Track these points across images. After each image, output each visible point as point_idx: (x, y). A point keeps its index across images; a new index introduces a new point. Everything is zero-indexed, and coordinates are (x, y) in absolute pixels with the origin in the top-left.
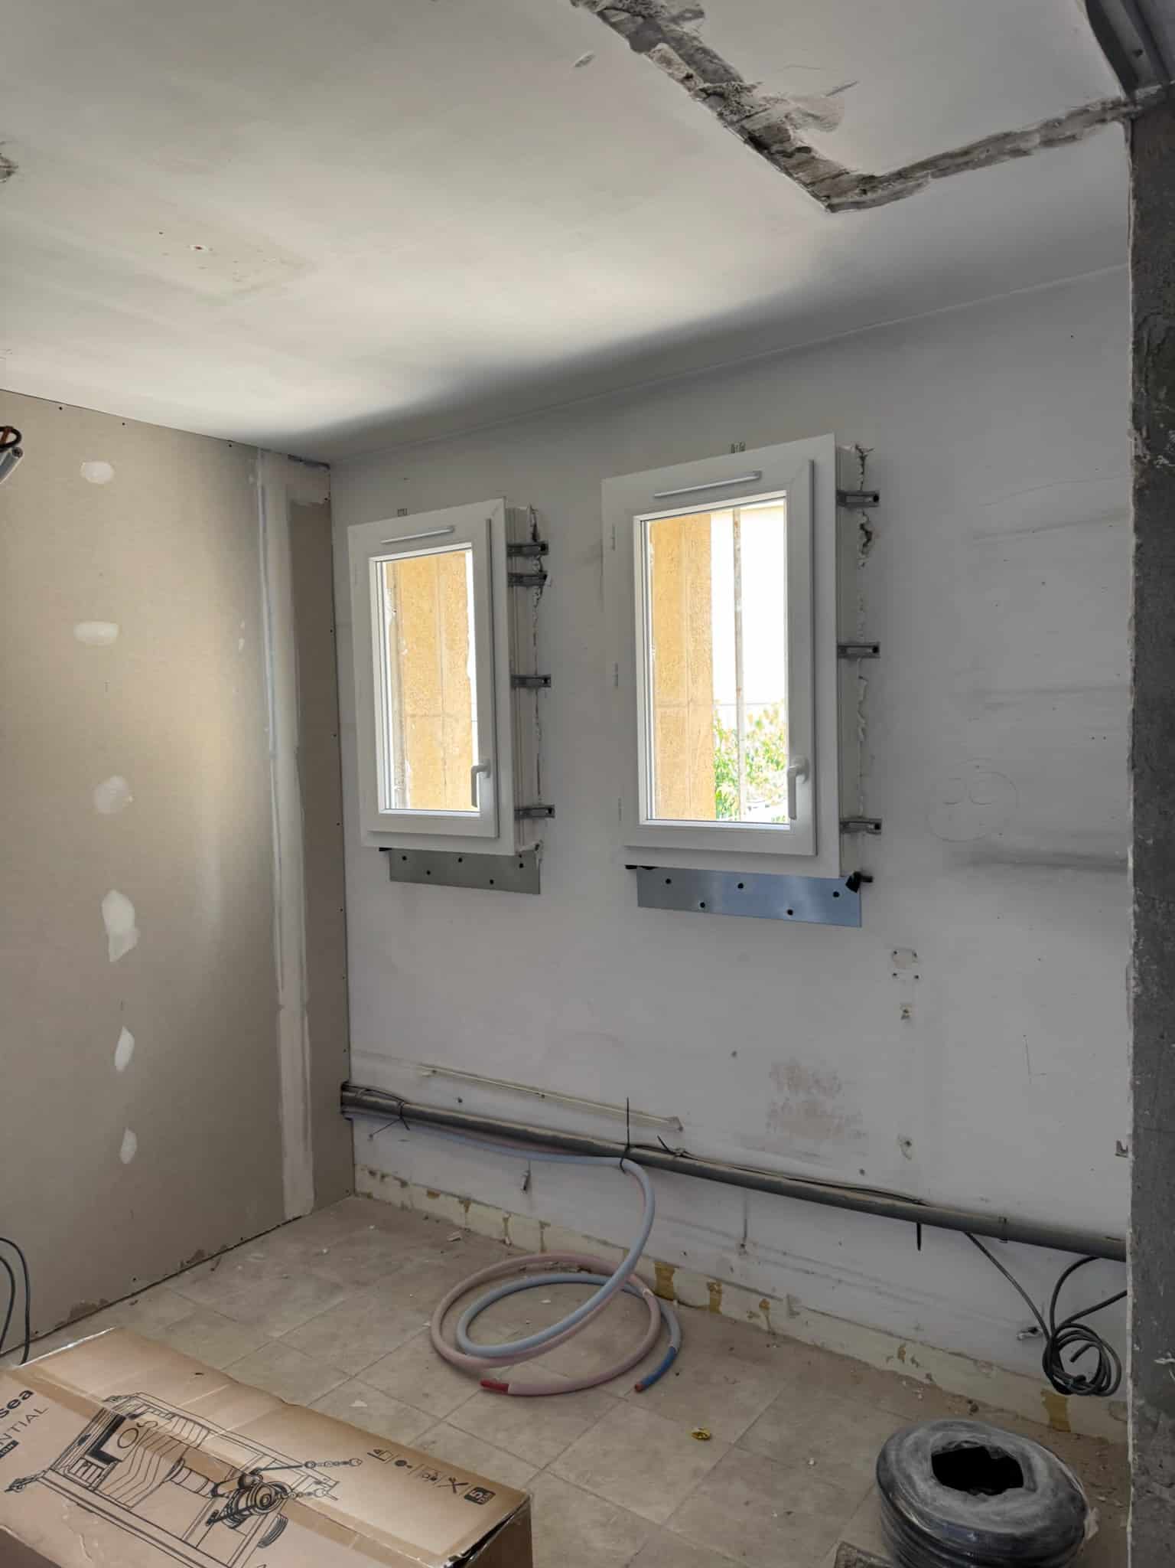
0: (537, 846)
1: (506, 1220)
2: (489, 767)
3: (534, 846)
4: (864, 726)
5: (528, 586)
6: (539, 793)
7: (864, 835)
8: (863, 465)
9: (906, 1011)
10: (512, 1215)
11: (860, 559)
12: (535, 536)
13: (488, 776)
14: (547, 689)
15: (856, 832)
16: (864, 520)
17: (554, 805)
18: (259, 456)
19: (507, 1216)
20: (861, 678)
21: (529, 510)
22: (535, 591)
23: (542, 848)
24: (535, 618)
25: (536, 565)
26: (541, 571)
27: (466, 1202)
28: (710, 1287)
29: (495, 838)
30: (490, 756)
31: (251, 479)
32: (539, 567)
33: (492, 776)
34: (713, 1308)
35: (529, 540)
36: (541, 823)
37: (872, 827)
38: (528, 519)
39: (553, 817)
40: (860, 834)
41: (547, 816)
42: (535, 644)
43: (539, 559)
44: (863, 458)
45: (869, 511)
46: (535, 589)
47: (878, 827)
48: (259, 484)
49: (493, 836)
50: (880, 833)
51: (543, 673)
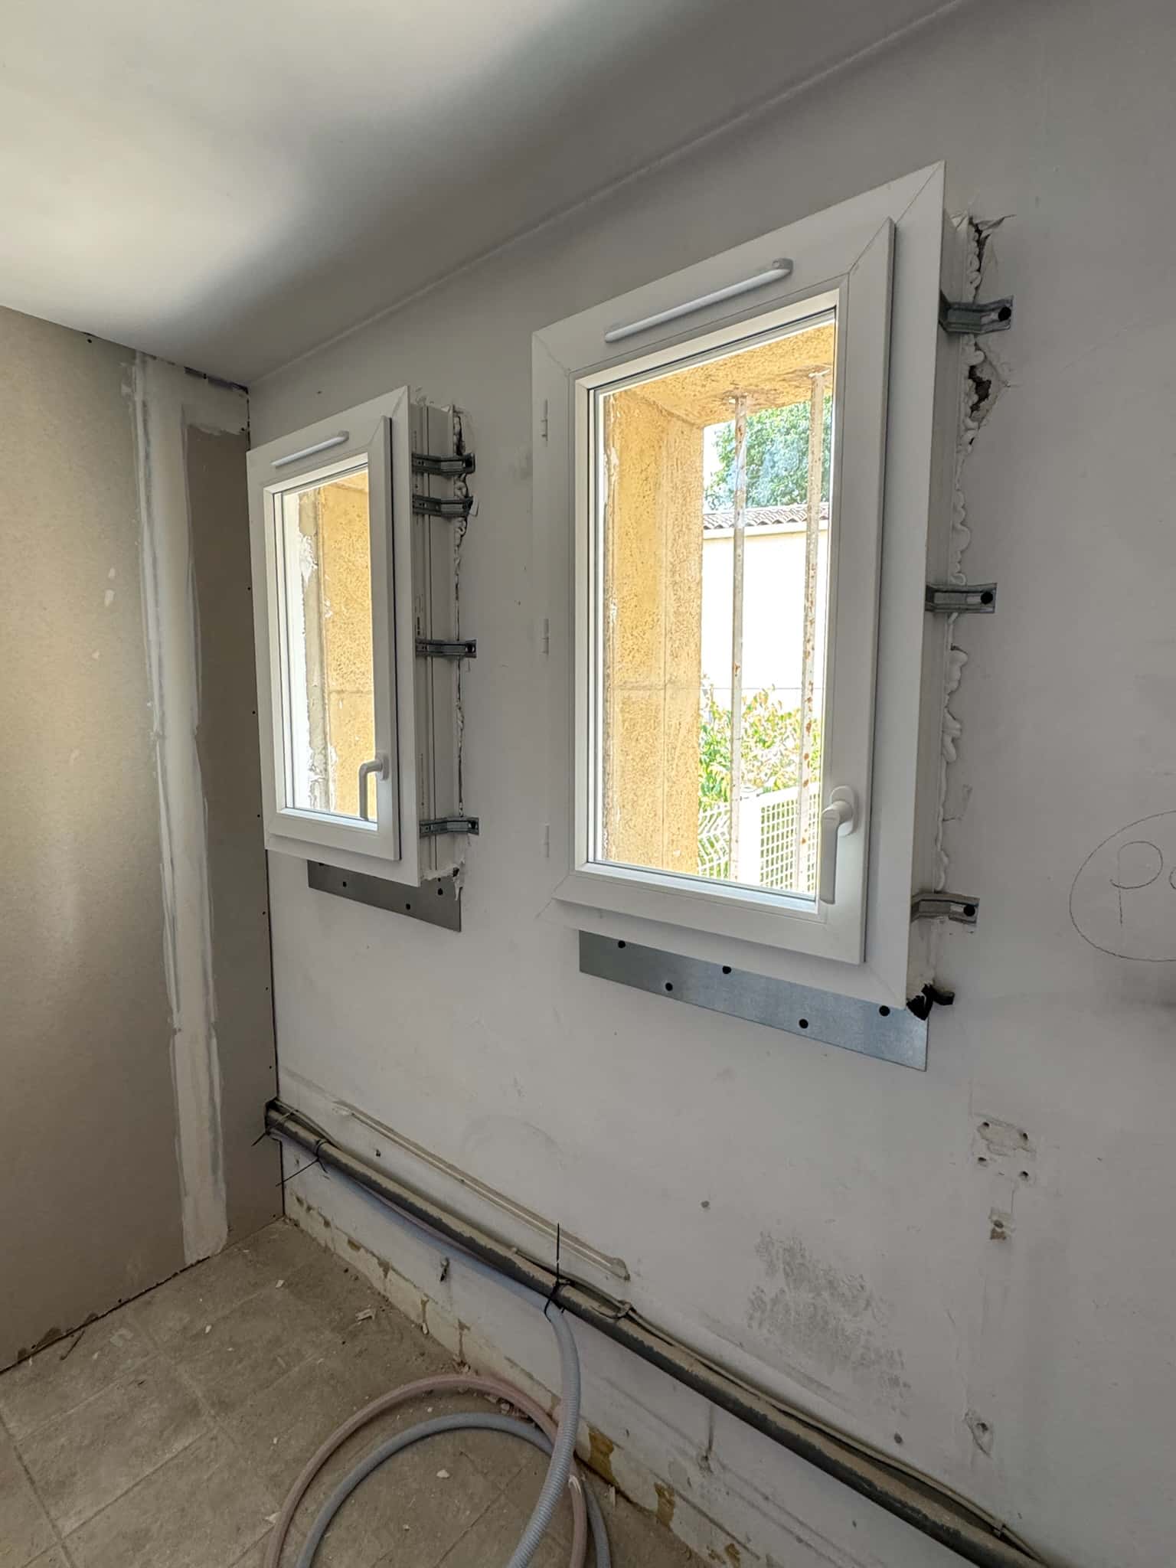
0: (456, 872)
1: (424, 1303)
2: (389, 766)
3: (452, 872)
4: (958, 733)
5: (449, 517)
6: (461, 801)
7: (942, 922)
8: (980, 256)
9: (999, 1225)
10: (431, 1301)
11: (967, 429)
12: (459, 447)
13: (385, 777)
14: (471, 660)
15: (932, 917)
16: (977, 358)
17: (478, 819)
18: (138, 361)
19: (425, 1299)
20: (953, 648)
21: (451, 412)
22: (458, 524)
23: (463, 874)
24: (457, 562)
25: (460, 489)
26: (467, 496)
27: (386, 1267)
28: (660, 1491)
29: (395, 861)
30: (388, 751)
31: (125, 389)
32: (464, 490)
33: (390, 779)
34: (663, 1519)
35: (451, 452)
36: (461, 840)
37: (960, 909)
38: (450, 427)
39: (477, 834)
40: (937, 921)
41: (469, 831)
42: (457, 598)
43: (464, 481)
44: (981, 243)
45: (990, 340)
46: (457, 522)
47: (970, 910)
48: (138, 398)
49: (392, 858)
50: (975, 922)
51: (467, 638)
